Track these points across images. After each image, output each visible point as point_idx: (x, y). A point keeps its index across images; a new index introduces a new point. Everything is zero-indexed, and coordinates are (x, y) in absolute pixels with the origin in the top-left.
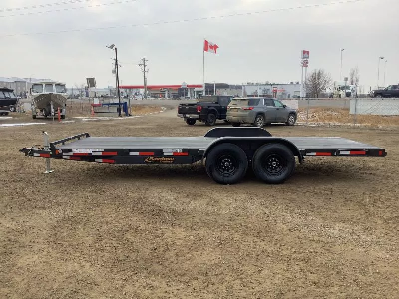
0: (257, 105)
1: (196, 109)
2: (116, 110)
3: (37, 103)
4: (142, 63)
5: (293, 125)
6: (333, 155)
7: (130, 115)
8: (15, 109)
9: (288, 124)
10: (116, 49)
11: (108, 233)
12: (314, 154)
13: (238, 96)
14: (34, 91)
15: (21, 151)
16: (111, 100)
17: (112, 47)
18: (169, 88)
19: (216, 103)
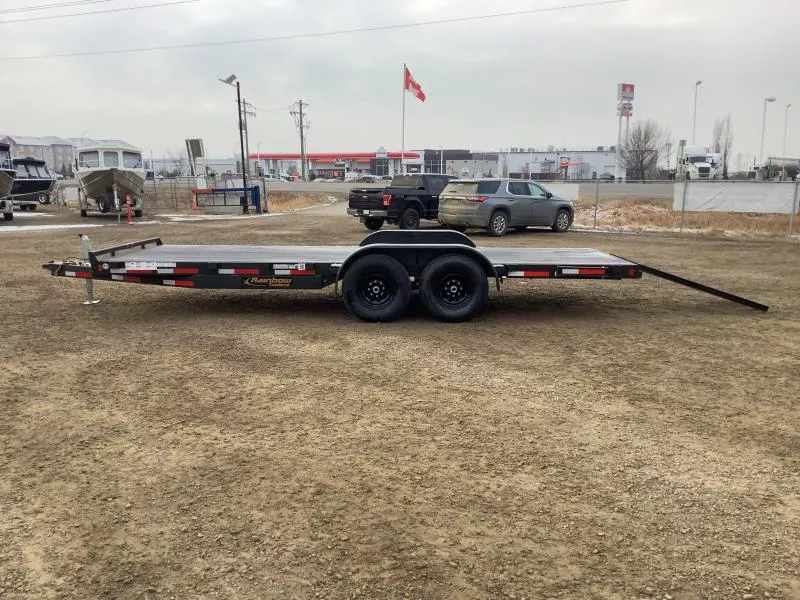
0: (494, 192)
1: (382, 200)
2: (237, 201)
3: (87, 187)
4: (297, 109)
5: (565, 231)
6: (552, 276)
7: (265, 212)
8: (48, 198)
9: (555, 229)
10: (238, 84)
11: (161, 381)
12: (522, 274)
13: (490, 176)
14: (81, 164)
15: (44, 267)
16: (229, 181)
17: (230, 80)
18: (353, 158)
19: (419, 189)
